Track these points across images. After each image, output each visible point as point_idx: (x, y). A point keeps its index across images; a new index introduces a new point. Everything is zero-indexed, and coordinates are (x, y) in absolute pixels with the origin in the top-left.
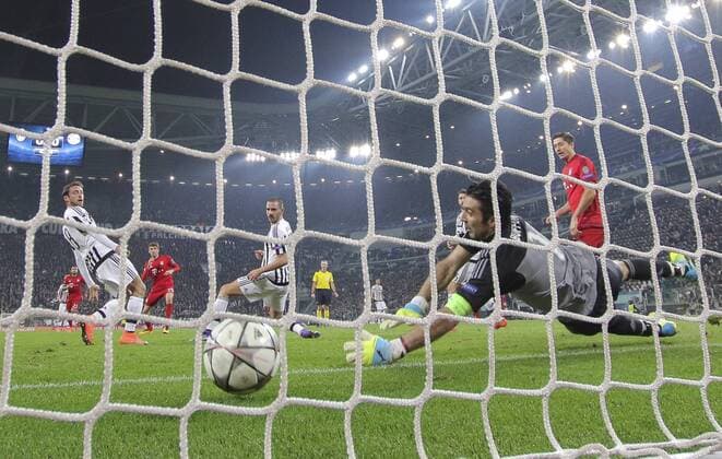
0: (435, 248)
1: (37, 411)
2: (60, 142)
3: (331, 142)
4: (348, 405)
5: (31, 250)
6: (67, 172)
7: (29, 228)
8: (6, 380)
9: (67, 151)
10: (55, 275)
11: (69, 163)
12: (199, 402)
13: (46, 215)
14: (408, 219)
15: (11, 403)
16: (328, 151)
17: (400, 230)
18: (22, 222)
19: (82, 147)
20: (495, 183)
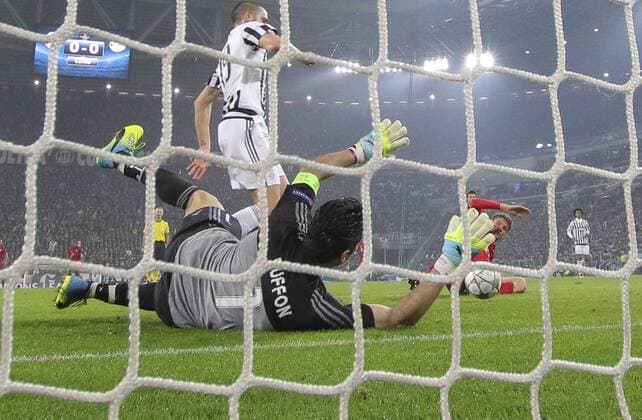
0: (554, 180)
1: (48, 388)
2: (100, 49)
3: (442, 48)
4: (444, 381)
5: (34, 183)
6: (109, 87)
7: (31, 155)
8: (7, 349)
9: (109, 60)
10: (94, 216)
11: (112, 75)
12: (252, 377)
13: (53, 139)
14: (539, 146)
15: (13, 378)
16: (439, 60)
17: (530, 160)
18: (21, 147)
19: (128, 55)
20: (631, 96)
